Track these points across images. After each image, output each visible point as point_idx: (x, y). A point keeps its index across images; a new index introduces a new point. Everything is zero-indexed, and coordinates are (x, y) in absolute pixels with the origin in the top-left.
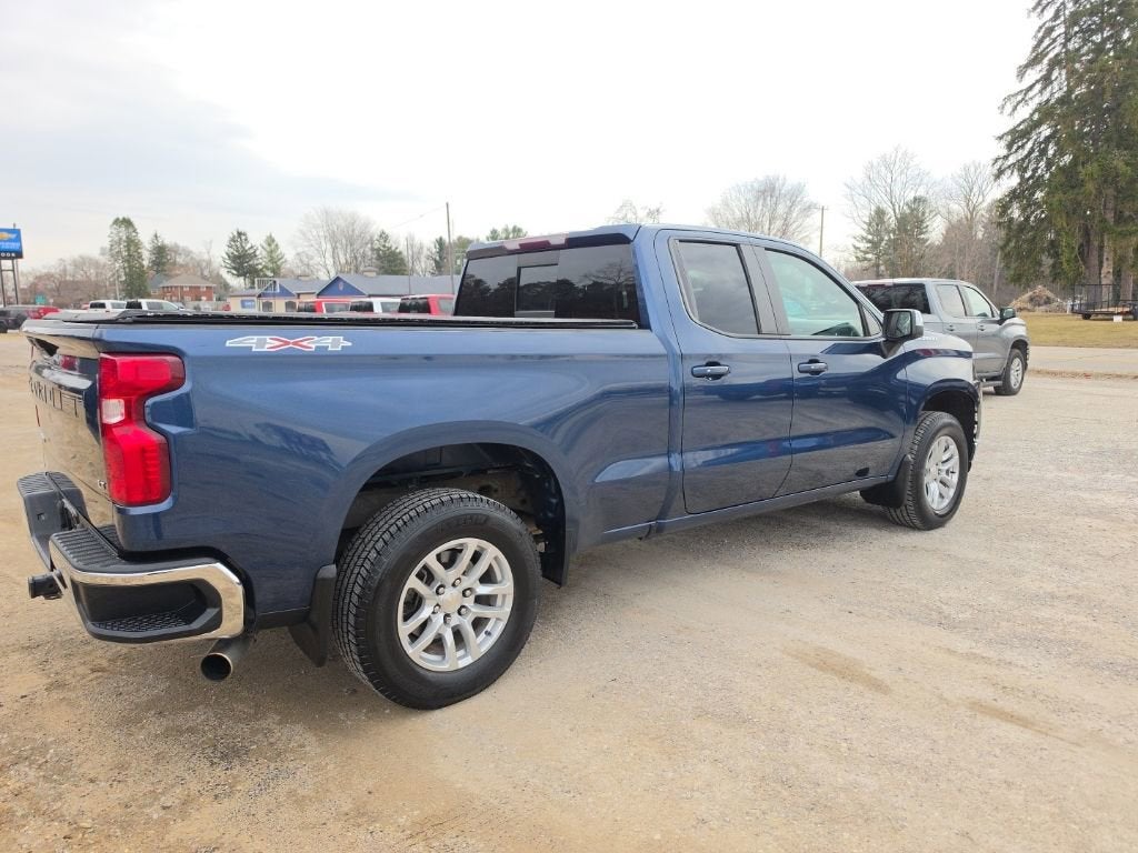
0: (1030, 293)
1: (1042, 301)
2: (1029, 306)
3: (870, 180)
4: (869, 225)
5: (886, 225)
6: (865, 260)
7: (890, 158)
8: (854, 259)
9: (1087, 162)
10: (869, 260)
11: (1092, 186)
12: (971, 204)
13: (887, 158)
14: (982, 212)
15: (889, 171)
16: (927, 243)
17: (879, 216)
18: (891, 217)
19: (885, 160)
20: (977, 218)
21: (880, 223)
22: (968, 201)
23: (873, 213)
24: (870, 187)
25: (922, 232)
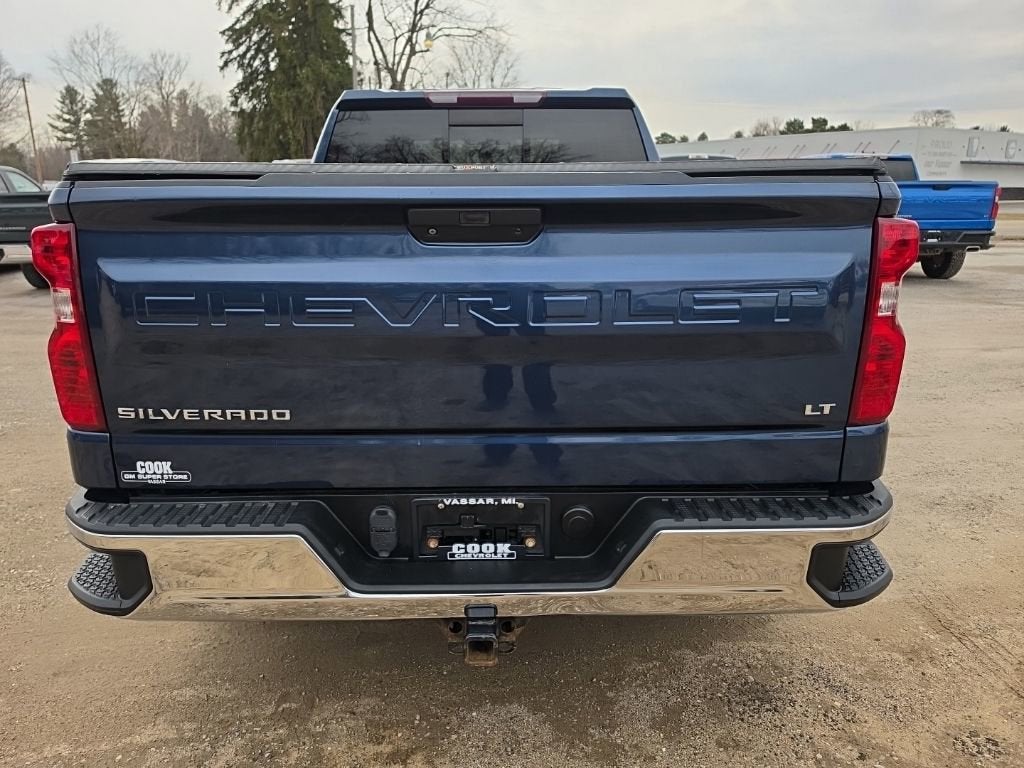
3: (76, 56)
4: (63, 103)
5: (80, 105)
6: (66, 139)
7: (93, 34)
8: (55, 139)
9: (301, 67)
10: (71, 140)
11: (310, 88)
12: (163, 91)
13: (90, 35)
14: (174, 101)
15: (94, 49)
16: (128, 126)
17: (70, 95)
18: (83, 97)
19: (87, 37)
20: (171, 106)
21: (73, 102)
22: (160, 89)
23: (64, 91)
24: (77, 63)
25: (119, 114)
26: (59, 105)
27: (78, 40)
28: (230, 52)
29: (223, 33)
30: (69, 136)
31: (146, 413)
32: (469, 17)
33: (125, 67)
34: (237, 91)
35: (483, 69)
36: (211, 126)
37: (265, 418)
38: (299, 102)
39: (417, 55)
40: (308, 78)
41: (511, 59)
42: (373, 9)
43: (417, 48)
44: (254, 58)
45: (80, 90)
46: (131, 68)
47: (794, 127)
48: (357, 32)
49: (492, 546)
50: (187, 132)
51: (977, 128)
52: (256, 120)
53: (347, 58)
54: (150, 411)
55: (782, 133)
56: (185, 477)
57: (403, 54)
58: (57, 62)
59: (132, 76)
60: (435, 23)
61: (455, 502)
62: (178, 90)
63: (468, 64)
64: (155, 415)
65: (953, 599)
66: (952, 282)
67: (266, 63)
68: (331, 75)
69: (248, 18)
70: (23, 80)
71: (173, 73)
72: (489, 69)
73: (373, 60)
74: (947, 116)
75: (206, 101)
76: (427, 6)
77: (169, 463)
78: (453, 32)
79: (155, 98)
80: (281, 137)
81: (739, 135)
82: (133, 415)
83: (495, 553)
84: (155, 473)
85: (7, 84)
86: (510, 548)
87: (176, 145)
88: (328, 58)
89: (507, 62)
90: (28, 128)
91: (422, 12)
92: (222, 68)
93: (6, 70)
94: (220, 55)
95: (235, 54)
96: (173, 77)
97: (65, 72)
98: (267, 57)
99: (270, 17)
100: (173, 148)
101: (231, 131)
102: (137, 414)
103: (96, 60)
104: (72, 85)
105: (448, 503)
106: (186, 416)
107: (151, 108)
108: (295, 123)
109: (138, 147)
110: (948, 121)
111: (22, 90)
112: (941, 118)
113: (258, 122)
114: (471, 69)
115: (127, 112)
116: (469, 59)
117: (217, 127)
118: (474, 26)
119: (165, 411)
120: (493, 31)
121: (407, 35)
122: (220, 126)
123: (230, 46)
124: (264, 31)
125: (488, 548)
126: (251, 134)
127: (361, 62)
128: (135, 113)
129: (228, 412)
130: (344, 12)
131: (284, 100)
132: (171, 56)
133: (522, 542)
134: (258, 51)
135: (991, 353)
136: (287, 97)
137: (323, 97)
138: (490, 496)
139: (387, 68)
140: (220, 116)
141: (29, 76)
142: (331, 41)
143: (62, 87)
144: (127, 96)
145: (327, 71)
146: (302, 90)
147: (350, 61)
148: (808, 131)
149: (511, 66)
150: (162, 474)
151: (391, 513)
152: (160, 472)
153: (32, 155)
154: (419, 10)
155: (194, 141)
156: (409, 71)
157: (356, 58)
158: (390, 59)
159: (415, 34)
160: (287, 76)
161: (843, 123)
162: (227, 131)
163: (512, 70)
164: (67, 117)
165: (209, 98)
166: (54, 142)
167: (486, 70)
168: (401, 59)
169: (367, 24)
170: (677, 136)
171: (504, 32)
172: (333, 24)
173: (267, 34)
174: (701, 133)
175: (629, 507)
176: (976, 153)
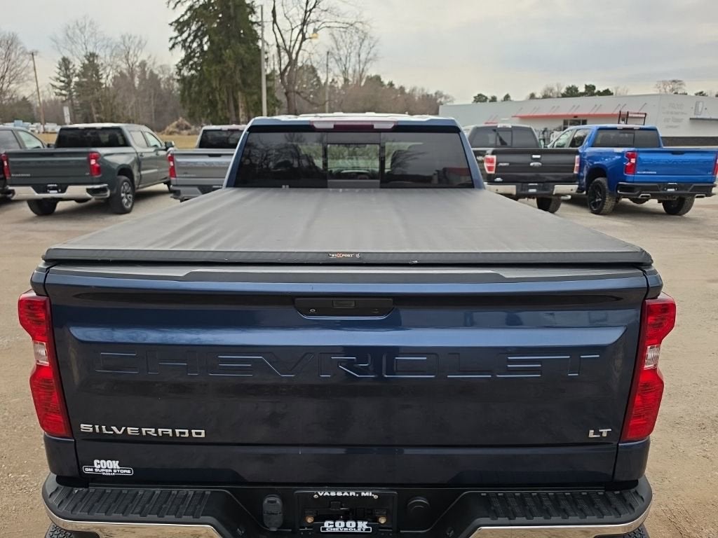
0: (176, 123)
1: (184, 127)
2: (177, 130)
3: (69, 38)
4: (60, 69)
5: (72, 71)
6: (61, 94)
7: (81, 23)
8: (54, 94)
9: (225, 49)
10: (65, 95)
11: (231, 64)
12: (130, 62)
13: (79, 23)
14: (137, 69)
15: (82, 33)
16: (104, 86)
17: (65, 63)
18: (74, 66)
19: (77, 25)
20: (134, 72)
21: (67, 69)
22: (127, 60)
23: (61, 61)
24: (70, 42)
25: (99, 78)
26: (58, 70)
27: (71, 27)
28: (176, 38)
29: (171, 24)
30: (64, 92)
31: (100, 429)
32: (343, 14)
33: (103, 46)
34: (180, 64)
35: (353, 48)
36: (162, 86)
37: (187, 435)
38: (224, 74)
39: (307, 41)
40: (230, 56)
41: (372, 42)
42: (277, 9)
43: (307, 36)
44: (192, 42)
45: (72, 60)
46: (107, 46)
47: (572, 92)
48: (265, 24)
49: (354, 524)
50: (145, 90)
51: (701, 94)
52: (193, 85)
53: (257, 41)
54: (104, 427)
55: (564, 96)
56: (129, 472)
57: (297, 40)
58: (55, 41)
59: (108, 51)
60: (319, 19)
61: (327, 494)
62: (139, 61)
63: (342, 44)
64: (107, 430)
65: (690, 512)
66: (685, 218)
67: (201, 45)
68: (247, 56)
69: (189, 14)
70: (33, 54)
71: (137, 49)
72: (357, 48)
73: (276, 43)
74: (680, 84)
75: (159, 69)
76: (314, 7)
77: (118, 462)
78: (332, 25)
79: (124, 66)
80: (211, 97)
81: (532, 96)
82: (91, 430)
83: (356, 528)
84: (107, 468)
85: (21, 57)
86: (367, 525)
87: (138, 100)
88: (244, 43)
89: (369, 44)
90: (35, 88)
91: (310, 11)
92: (171, 49)
93: (21, 48)
94: (169, 40)
95: (179, 39)
96: (136, 52)
97: (62, 49)
98: (202, 42)
99: (204, 14)
100: (135, 103)
101: (176, 90)
102: (94, 429)
103: (83, 40)
104: (66, 57)
105: (321, 494)
106: (129, 432)
107: (121, 73)
108: (220, 89)
109: (111, 101)
110: (680, 88)
111: (32, 62)
112: (676, 86)
113: (195, 87)
114: (344, 48)
115: (104, 76)
116: (343, 41)
117: (166, 87)
118: (347, 20)
119: (114, 428)
120: (360, 24)
121: (300, 27)
122: (168, 85)
123: (176, 34)
124: (200, 23)
125: (351, 525)
126: (190, 95)
127: (267, 44)
128: (110, 77)
129: (160, 430)
130: (255, 10)
131: (213, 72)
132: (135, 37)
133: (376, 520)
134: (195, 37)
135: (714, 284)
136: (215, 71)
137: (240, 70)
138: (352, 490)
139: (285, 49)
140: (168, 79)
141: (37, 52)
142: (247, 31)
143: (59, 59)
144: (104, 65)
145: (243, 52)
146: (226, 65)
147: (260, 43)
148: (582, 94)
149: (373, 46)
150: (113, 469)
151: (278, 502)
152: (111, 467)
153: (38, 105)
154: (308, 9)
155: (150, 97)
156: (301, 52)
157: (264, 41)
158: (288, 43)
159: (305, 27)
160: (215, 55)
161: (606, 88)
162: (173, 89)
163: (373, 49)
164: (63, 79)
165: (161, 66)
166: (53, 97)
167: (355, 49)
168: (295, 43)
169: (272, 19)
170: (489, 96)
171: (368, 25)
172: (248, 18)
173: (202, 25)
174: (505, 94)
175: (457, 498)
176: (701, 112)
